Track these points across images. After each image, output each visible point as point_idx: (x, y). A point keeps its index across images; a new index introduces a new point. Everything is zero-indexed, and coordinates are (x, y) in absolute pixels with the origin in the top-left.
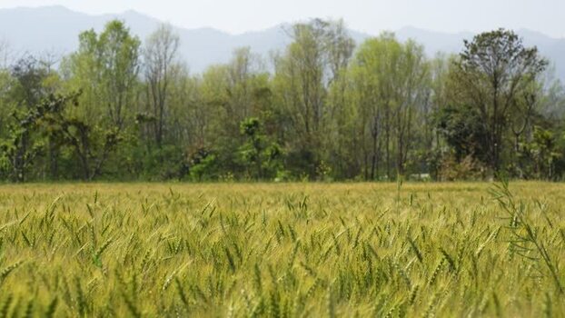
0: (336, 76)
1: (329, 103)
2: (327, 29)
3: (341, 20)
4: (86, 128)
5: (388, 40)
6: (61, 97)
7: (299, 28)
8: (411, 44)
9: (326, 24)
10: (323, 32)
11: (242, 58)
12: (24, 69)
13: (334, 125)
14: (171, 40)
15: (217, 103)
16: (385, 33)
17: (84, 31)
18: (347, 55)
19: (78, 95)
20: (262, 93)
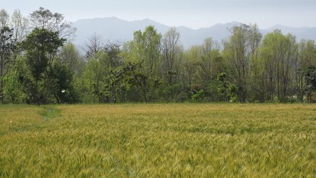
0: (253, 51)
1: (250, 64)
2: (248, 29)
3: (256, 25)
4: (145, 78)
5: (278, 34)
6: (134, 63)
7: (236, 28)
8: (290, 35)
9: (248, 27)
10: (246, 30)
11: (209, 42)
12: (109, 49)
13: (252, 74)
14: (176, 35)
15: (197, 64)
16: (276, 30)
17: (136, 31)
18: (258, 41)
19: (142, 62)
20: (218, 59)
